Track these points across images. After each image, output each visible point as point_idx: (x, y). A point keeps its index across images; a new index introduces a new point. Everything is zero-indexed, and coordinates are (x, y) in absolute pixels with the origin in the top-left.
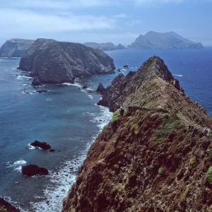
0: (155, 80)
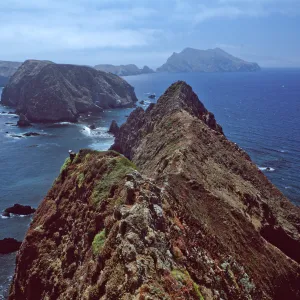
0: (178, 115)
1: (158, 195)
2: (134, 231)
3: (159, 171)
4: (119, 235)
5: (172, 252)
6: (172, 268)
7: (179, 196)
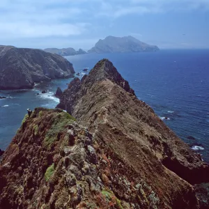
0: (104, 82)
1: (91, 139)
2: (74, 164)
3: (91, 122)
4: (64, 167)
5: (101, 178)
6: (101, 190)
7: (105, 139)
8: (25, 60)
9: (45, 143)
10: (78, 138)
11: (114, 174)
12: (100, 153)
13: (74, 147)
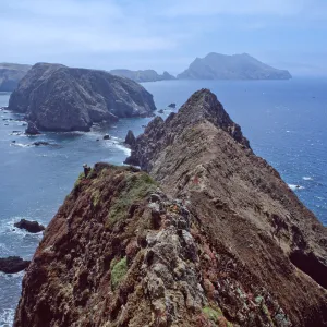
0: (201, 126)
1: (186, 219)
2: (161, 262)
3: (180, 188)
4: (144, 266)
5: (202, 286)
6: (203, 305)
7: (201, 216)
8: (81, 87)
9: (110, 219)
10: (167, 217)
11: (222, 279)
12: (200, 243)
13: (161, 233)
